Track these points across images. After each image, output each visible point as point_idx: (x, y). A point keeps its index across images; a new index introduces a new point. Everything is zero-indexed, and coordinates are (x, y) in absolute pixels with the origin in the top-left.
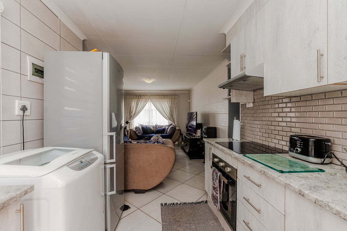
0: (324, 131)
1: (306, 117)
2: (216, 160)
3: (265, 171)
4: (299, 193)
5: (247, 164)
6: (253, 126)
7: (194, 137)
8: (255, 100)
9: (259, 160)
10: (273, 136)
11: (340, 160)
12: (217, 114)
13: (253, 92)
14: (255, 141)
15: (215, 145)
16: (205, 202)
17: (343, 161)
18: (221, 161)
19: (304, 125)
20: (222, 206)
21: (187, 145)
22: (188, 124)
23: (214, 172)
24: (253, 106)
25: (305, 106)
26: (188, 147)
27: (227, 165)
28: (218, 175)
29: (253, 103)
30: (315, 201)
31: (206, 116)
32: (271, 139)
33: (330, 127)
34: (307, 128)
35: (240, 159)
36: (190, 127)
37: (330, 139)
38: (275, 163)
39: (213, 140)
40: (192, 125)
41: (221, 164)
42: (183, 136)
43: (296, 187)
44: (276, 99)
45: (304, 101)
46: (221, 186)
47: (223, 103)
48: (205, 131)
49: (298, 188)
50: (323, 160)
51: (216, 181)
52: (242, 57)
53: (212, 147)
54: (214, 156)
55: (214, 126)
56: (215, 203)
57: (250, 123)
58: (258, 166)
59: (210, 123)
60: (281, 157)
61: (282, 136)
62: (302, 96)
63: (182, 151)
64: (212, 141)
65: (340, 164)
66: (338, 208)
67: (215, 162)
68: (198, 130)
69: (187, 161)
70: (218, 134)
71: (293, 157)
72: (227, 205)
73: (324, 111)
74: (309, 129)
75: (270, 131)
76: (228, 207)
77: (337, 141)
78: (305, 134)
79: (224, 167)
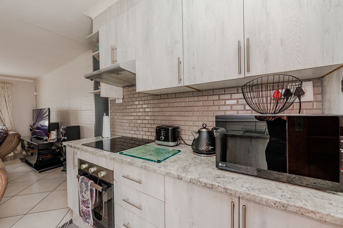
0: (175, 121)
1: (165, 111)
2: (84, 166)
3: (146, 165)
4: (177, 178)
5: (126, 162)
6: (123, 121)
7: (45, 142)
8: (125, 97)
9: (136, 155)
10: (141, 129)
11: (184, 140)
12: (81, 110)
13: (122, 88)
14: (125, 135)
15: (82, 149)
16: (68, 222)
17: (185, 140)
18: (91, 165)
19: (163, 118)
20: (95, 219)
21: (32, 154)
22: (34, 124)
23: (82, 182)
24: (123, 102)
25: (163, 103)
26: (35, 157)
27: (100, 169)
28: (89, 184)
29: (122, 99)
30: (190, 181)
31: (64, 114)
32: (139, 131)
33: (178, 118)
34: (165, 120)
35: (118, 158)
36: (38, 128)
37: (179, 127)
38: (151, 155)
39: (78, 142)
40: (40, 125)
41: (92, 170)
42: (26, 143)
43: (175, 173)
44: (143, 96)
45: (163, 99)
46: (93, 196)
47: (88, 99)
48: (64, 132)
49: (177, 173)
50: (177, 142)
51: (85, 193)
52: (114, 50)
53: (76, 151)
54: (81, 162)
55: (76, 125)
56: (86, 219)
57: (119, 119)
58: (138, 162)
59: (71, 122)
60: (151, 147)
61: (148, 128)
62: (162, 95)
63: (23, 164)
64: (77, 144)
65: (183, 143)
66: (205, 181)
67: (84, 169)
68: (52, 132)
69: (34, 176)
70: (81, 133)
71: (158, 145)
72: (101, 214)
73: (175, 107)
74: (166, 120)
75: (138, 125)
76: (102, 216)
77: (182, 128)
78: (164, 124)
79: (97, 172)
